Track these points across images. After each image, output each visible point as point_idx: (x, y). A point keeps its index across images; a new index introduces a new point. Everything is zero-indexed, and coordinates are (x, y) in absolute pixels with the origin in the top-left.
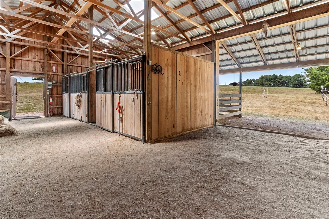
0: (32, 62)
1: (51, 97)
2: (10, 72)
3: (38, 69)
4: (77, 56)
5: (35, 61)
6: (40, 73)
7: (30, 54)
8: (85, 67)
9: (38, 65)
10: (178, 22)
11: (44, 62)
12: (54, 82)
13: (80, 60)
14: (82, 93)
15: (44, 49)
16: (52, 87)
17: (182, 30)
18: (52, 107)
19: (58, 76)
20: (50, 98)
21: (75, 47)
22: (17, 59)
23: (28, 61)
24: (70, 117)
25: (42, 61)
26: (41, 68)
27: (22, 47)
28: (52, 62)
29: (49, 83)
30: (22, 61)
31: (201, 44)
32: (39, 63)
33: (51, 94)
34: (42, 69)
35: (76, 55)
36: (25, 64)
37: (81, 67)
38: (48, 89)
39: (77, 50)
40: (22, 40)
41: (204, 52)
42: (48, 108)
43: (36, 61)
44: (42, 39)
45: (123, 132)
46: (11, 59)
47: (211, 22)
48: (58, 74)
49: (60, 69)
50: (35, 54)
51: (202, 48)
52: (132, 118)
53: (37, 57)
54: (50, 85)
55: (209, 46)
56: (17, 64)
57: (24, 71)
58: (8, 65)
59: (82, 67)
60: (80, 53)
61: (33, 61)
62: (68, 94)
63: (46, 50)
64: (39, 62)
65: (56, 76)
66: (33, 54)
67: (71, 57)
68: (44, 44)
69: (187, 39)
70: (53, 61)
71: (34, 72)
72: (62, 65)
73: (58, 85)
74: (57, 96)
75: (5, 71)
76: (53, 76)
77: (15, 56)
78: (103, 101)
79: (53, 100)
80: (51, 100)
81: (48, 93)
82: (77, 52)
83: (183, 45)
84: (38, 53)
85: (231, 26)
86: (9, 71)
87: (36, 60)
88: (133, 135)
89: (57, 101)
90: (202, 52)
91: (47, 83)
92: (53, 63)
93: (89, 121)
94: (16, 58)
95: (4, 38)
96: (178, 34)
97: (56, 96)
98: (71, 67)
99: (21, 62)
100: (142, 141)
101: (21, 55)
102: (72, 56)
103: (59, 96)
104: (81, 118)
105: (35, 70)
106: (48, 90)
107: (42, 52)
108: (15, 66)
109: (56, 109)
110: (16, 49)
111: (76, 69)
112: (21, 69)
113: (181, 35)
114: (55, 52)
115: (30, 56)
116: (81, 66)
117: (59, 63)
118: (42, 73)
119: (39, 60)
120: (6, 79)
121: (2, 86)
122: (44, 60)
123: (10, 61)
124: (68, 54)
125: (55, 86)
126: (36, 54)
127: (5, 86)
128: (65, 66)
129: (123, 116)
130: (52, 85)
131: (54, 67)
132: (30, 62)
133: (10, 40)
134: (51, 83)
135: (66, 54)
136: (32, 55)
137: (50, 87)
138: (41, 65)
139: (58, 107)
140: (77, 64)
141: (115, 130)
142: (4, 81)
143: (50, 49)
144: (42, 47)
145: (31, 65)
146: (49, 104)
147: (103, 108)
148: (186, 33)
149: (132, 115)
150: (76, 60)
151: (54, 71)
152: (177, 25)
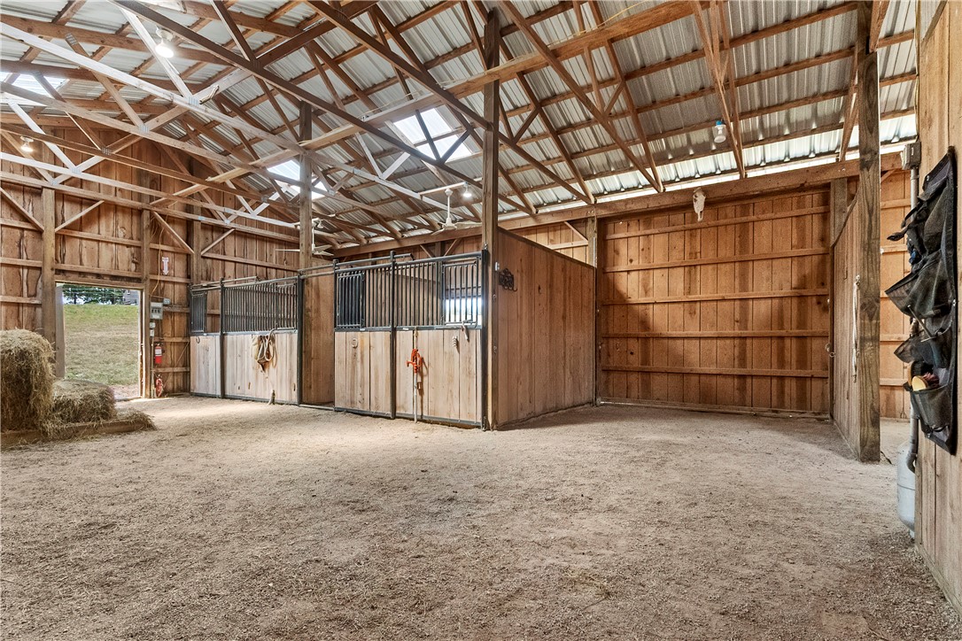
0: (110, 245)
1: (157, 343)
2: (54, 272)
3: (125, 267)
4: (224, 232)
5: (116, 244)
6: (131, 276)
7: (103, 221)
8: (244, 263)
9: (125, 254)
10: (515, 170)
11: (140, 247)
12: (167, 301)
13: (232, 245)
14: (276, 331)
15: (140, 212)
16: (161, 314)
17: (519, 187)
18: (160, 370)
19: (177, 287)
20: (155, 346)
21: (222, 209)
22: (68, 236)
23: (99, 241)
24: (224, 396)
25: (135, 242)
26: (133, 262)
27: (82, 202)
28: (161, 247)
29: (154, 304)
30: (84, 242)
31: (563, 222)
32: (127, 249)
33: (159, 336)
34: (133, 266)
35: (222, 230)
36: (91, 253)
37: (233, 264)
38: (152, 321)
39: (228, 215)
40: (84, 184)
41: (567, 241)
42: (151, 373)
43: (118, 244)
44: (135, 180)
45: (425, 414)
46: (56, 235)
47: (589, 177)
48: (175, 280)
49: (180, 266)
50: (117, 223)
51: (563, 231)
52: (451, 381)
53: (121, 234)
54: (158, 310)
55: (579, 229)
56: (70, 249)
57: (87, 271)
58: (50, 251)
59: (235, 262)
60: (233, 225)
61: (112, 243)
62: (219, 333)
63: (146, 215)
64: (128, 246)
65: (170, 285)
66: (112, 222)
67: (209, 234)
68: (140, 197)
69: (527, 208)
70: (162, 244)
71: (113, 273)
72: (185, 257)
73: (177, 310)
74: (175, 340)
75: (40, 269)
76: (162, 284)
77: (65, 228)
78: (359, 349)
79: (163, 352)
80: (158, 352)
81: (152, 333)
82: (227, 222)
83: (517, 221)
84: (124, 220)
85: (628, 189)
86: (52, 269)
87: (120, 240)
88: (454, 417)
89: (173, 354)
90: (563, 240)
91: (149, 305)
92: (162, 251)
93: (301, 401)
94: (69, 233)
95: (39, 176)
96: (509, 195)
97: (171, 340)
98: (209, 261)
99: (81, 244)
100: (479, 427)
101: (80, 225)
102: (212, 231)
103: (180, 340)
104: (274, 394)
105: (117, 267)
106: (153, 325)
107: (135, 218)
108: (64, 255)
109: (170, 378)
110: (67, 207)
111: (220, 268)
112: (81, 264)
113: (515, 199)
114: (171, 220)
115: (105, 228)
116: (235, 259)
117: (178, 250)
118: (135, 276)
119: (127, 241)
120: (40, 292)
121: (30, 311)
122: (139, 240)
123: (54, 242)
124: (205, 227)
125: (168, 312)
126: (120, 222)
127: (39, 310)
128: (195, 260)
129: (425, 379)
130: (162, 310)
131: (166, 261)
132: (104, 244)
133: (55, 183)
134: (159, 305)
135: (197, 226)
136: (108, 227)
137: (156, 316)
138: (133, 255)
139: (176, 370)
140: (224, 254)
141: (398, 412)
142: (35, 295)
143: (158, 210)
144: (137, 204)
145: (106, 253)
146: (155, 365)
147: (359, 365)
148: (527, 195)
149: (451, 376)
150: (221, 245)
151: (166, 271)
152: (510, 176)
